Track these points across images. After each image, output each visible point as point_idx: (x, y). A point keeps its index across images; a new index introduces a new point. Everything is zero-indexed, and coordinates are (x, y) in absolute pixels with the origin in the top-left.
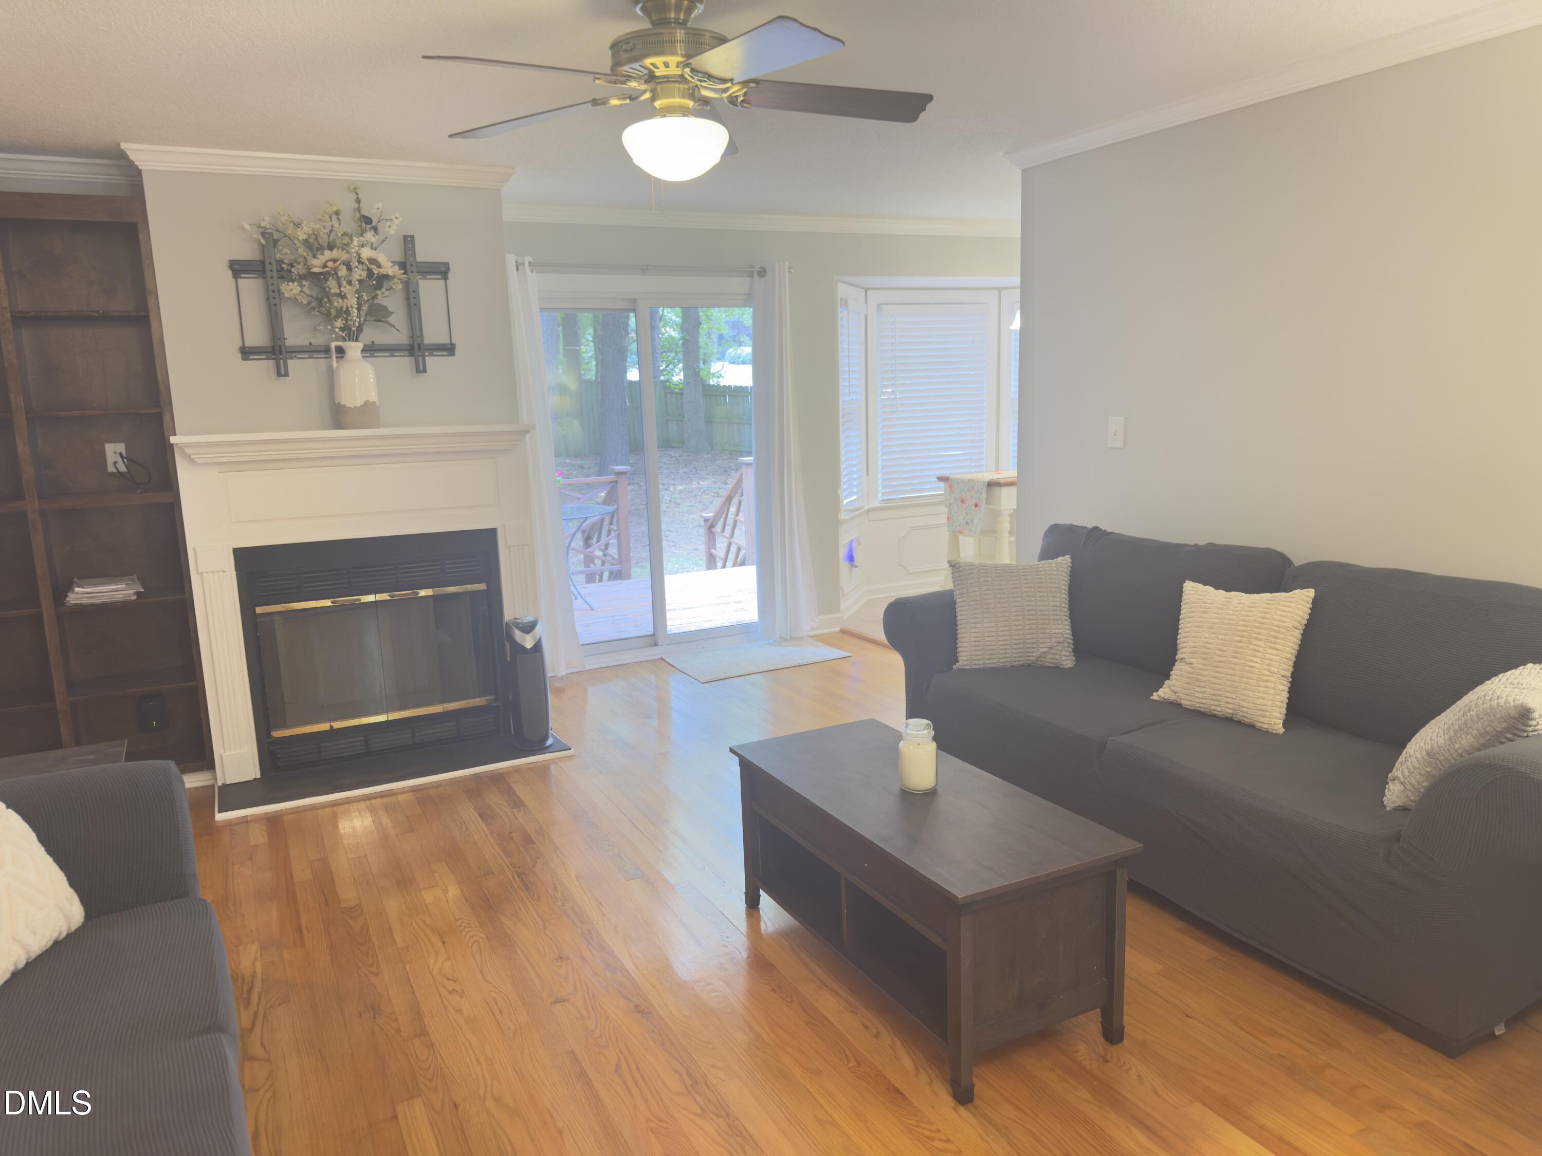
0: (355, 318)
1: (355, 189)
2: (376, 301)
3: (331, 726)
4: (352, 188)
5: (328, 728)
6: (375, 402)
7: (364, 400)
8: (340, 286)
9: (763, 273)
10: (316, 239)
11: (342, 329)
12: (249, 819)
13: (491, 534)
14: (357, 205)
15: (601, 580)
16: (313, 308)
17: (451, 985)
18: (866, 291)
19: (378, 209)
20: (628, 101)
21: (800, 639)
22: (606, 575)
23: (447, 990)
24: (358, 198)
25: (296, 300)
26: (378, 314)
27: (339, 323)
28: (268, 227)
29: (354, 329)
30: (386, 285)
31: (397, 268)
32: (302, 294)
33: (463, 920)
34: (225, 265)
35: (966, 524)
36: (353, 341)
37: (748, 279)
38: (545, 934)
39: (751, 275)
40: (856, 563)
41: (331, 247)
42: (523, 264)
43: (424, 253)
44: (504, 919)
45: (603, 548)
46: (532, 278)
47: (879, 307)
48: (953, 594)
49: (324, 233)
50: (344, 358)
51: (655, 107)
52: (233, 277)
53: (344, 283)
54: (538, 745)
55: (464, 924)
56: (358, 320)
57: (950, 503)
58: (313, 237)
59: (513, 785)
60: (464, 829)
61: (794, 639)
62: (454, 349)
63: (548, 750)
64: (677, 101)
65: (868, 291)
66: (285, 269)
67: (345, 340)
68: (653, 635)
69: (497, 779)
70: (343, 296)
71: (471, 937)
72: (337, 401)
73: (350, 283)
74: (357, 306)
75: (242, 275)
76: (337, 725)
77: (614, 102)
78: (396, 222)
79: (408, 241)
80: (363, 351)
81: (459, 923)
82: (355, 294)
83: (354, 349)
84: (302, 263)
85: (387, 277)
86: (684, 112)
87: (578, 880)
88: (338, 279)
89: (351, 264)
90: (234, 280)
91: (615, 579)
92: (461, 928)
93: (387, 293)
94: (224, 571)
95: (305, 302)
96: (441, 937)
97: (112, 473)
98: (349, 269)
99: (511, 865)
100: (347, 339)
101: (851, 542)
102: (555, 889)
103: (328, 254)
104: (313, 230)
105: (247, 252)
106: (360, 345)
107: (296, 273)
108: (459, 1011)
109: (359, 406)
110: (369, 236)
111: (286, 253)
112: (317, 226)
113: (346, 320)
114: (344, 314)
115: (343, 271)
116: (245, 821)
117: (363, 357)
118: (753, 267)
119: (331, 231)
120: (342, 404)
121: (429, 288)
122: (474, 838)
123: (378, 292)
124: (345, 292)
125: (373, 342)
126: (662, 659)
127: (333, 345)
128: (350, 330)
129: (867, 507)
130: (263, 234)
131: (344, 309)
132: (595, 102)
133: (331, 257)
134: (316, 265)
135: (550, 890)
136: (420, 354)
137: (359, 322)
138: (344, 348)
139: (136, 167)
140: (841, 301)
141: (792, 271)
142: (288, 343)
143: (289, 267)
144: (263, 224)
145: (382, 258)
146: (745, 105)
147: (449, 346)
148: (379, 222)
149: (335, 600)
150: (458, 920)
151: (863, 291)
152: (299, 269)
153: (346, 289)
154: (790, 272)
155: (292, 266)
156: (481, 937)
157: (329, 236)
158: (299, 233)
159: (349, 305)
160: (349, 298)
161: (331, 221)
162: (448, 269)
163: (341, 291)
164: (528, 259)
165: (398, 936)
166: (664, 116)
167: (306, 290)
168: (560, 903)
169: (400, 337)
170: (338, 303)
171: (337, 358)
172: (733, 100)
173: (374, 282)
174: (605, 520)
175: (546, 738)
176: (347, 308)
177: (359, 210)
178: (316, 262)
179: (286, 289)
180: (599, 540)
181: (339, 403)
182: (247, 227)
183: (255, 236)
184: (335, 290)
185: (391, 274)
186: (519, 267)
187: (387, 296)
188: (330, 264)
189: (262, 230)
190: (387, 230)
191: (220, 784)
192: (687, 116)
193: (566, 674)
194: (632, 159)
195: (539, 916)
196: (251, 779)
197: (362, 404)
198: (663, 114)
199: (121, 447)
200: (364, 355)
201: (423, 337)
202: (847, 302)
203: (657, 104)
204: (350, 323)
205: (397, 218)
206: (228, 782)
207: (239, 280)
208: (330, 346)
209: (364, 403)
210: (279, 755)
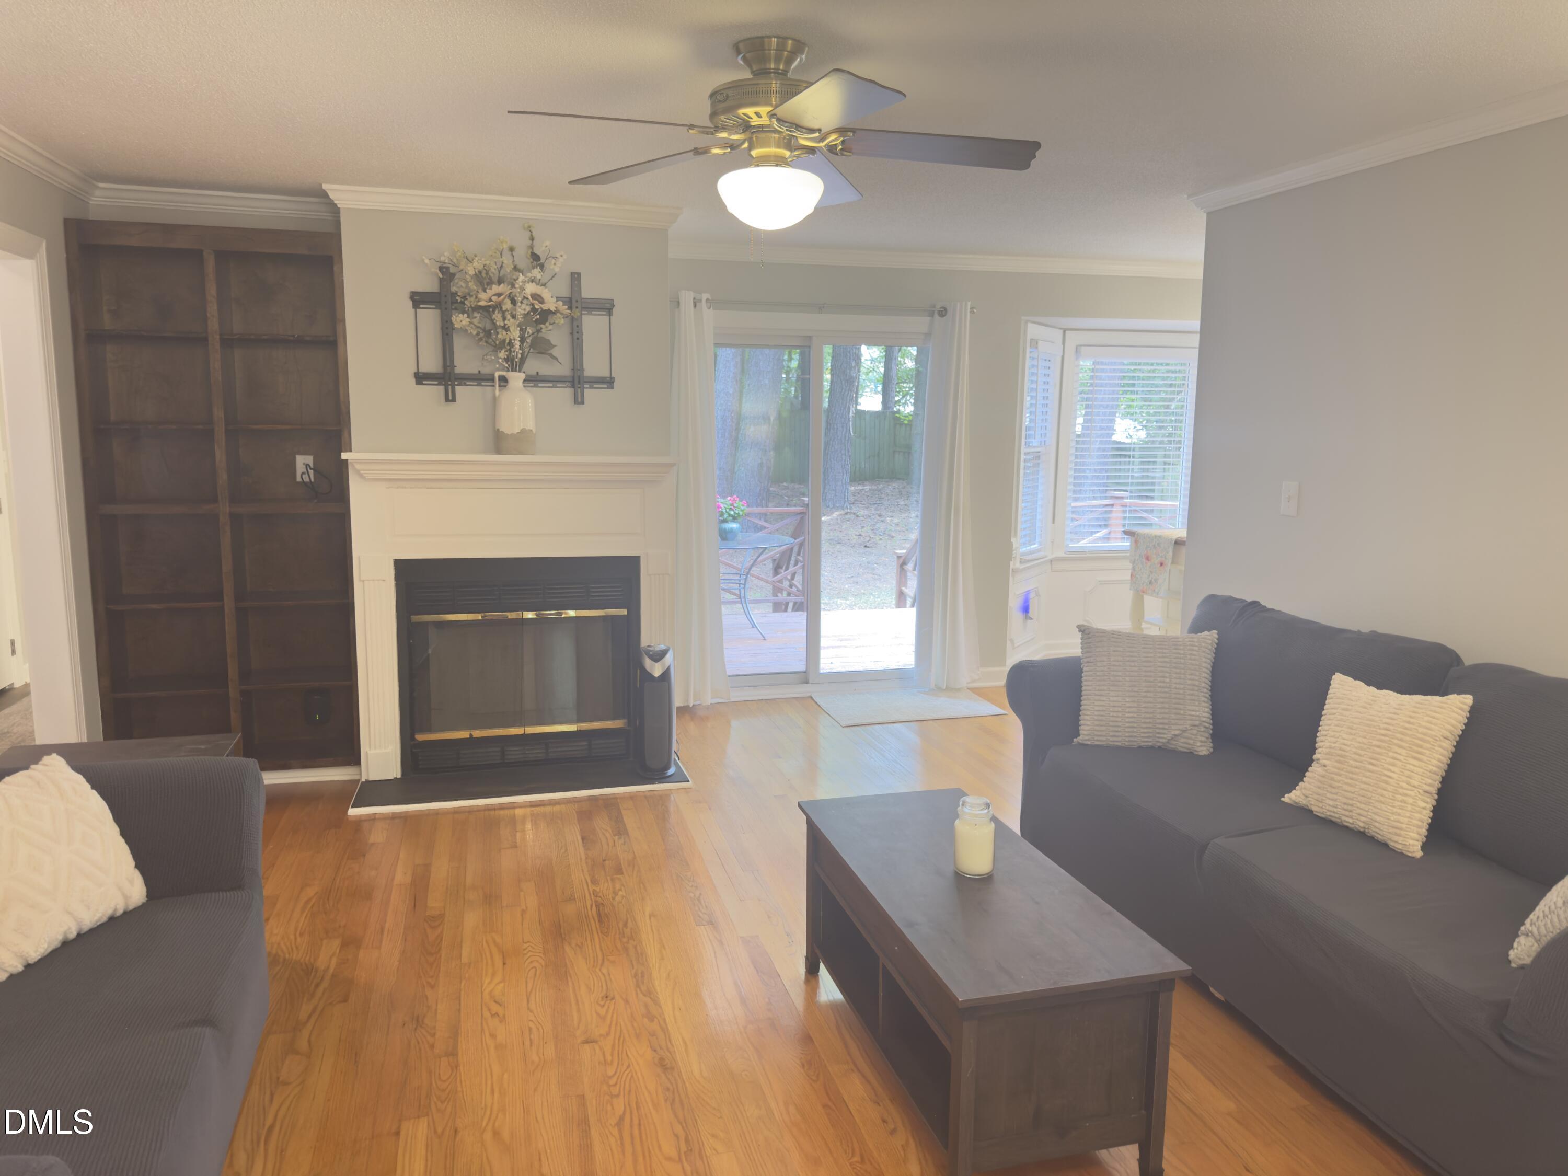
0: (517, 350)
1: (529, 227)
2: (540, 335)
3: (471, 735)
4: (526, 225)
5: (468, 736)
6: (531, 430)
7: (522, 428)
8: (504, 319)
9: (943, 312)
10: (487, 274)
11: (507, 360)
12: (377, 817)
13: (635, 561)
14: (531, 242)
15: (786, 610)
16: (481, 339)
17: (495, 1008)
18: (1064, 332)
19: (546, 247)
20: (729, 150)
21: (959, 690)
22: (791, 606)
23: (491, 1013)
24: (532, 235)
25: (466, 331)
26: (541, 347)
27: (503, 354)
28: (446, 261)
29: (517, 360)
30: (551, 319)
31: (560, 303)
32: (472, 325)
33: (531, 944)
34: (407, 295)
35: (1150, 583)
36: (516, 371)
37: (929, 318)
38: (600, 970)
39: (931, 314)
40: (1031, 614)
41: (500, 281)
42: (700, 301)
43: (589, 291)
44: (567, 948)
45: (789, 577)
46: (708, 314)
47: (1077, 349)
48: (1080, 661)
49: (495, 269)
50: (507, 387)
51: (751, 156)
52: (413, 308)
53: (509, 317)
54: (659, 775)
55: (530, 948)
56: (520, 352)
57: (1135, 560)
58: (484, 271)
59: (623, 812)
60: (563, 851)
61: (950, 690)
62: (613, 382)
63: (668, 779)
64: (772, 150)
65: (1067, 332)
66: (459, 301)
67: (508, 370)
68: (805, 672)
69: (610, 804)
70: (506, 329)
71: (531, 962)
72: (497, 427)
73: (514, 317)
74: (519, 339)
75: (421, 306)
76: (477, 734)
77: (716, 151)
78: (561, 260)
79: (575, 278)
80: (525, 381)
81: (525, 946)
82: (517, 327)
83: (516, 379)
84: (474, 297)
85: (549, 312)
86: (780, 162)
87: (650, 918)
88: (503, 313)
89: (516, 298)
90: (413, 310)
91: (797, 610)
92: (525, 952)
93: (550, 327)
94: (384, 580)
95: (475, 333)
96: (503, 957)
97: (299, 483)
98: (514, 302)
99: (594, 894)
100: (510, 369)
101: (1028, 593)
102: (626, 925)
103: (496, 289)
104: (484, 266)
105: (428, 284)
106: (522, 376)
107: (469, 306)
108: (493, 1036)
109: (515, 433)
110: (536, 273)
111: (462, 287)
112: (488, 262)
113: (510, 351)
114: (507, 345)
115: (507, 305)
116: (373, 818)
117: (524, 386)
118: (934, 307)
119: (502, 267)
120: (501, 430)
121: (592, 324)
122: (569, 862)
123: (542, 326)
124: (509, 325)
125: (537, 373)
126: (811, 697)
127: (497, 375)
128: (512, 360)
129: (1050, 557)
130: (441, 268)
131: (507, 341)
132: (697, 152)
133: (497, 292)
134: (484, 298)
135: (621, 925)
136: (579, 386)
137: (522, 354)
138: (506, 377)
139: (335, 205)
140: (1031, 342)
141: (975, 311)
142: (458, 370)
143: (462, 300)
144: (442, 259)
145: (546, 294)
146: (845, 153)
147: (608, 379)
148: (547, 259)
149: (485, 615)
150: (526, 943)
151: (1061, 331)
152: (471, 302)
153: (510, 322)
154: (972, 312)
155: (464, 298)
156: (541, 964)
157: (499, 272)
158: (469, 268)
159: (512, 338)
160: (512, 331)
161: (502, 257)
162: (613, 306)
163: (505, 325)
164: (705, 296)
165: (465, 952)
166: (758, 166)
167: (476, 321)
168: (625, 940)
169: (562, 369)
170: (502, 335)
171: (499, 386)
172: (832, 149)
173: (538, 316)
174: (794, 549)
175: (667, 767)
176: (510, 340)
177: (532, 247)
178: (483, 296)
179: (456, 320)
180: (787, 569)
181: (498, 430)
182: (427, 261)
183: (433, 270)
184: (500, 323)
185: (553, 309)
186: (697, 304)
187: (550, 330)
188: (494, 298)
189: (439, 264)
190: (552, 267)
191: (363, 780)
192: (781, 166)
193: (711, 704)
194: (726, 207)
195: (601, 950)
196: (392, 778)
197: (519, 431)
198: (757, 163)
199: (309, 460)
200: (526, 385)
201: (583, 370)
202: (1037, 343)
203: (754, 153)
204: (513, 354)
205: (562, 256)
206: (371, 779)
207: (418, 310)
208: (493, 375)
209: (521, 430)
210: (420, 758)
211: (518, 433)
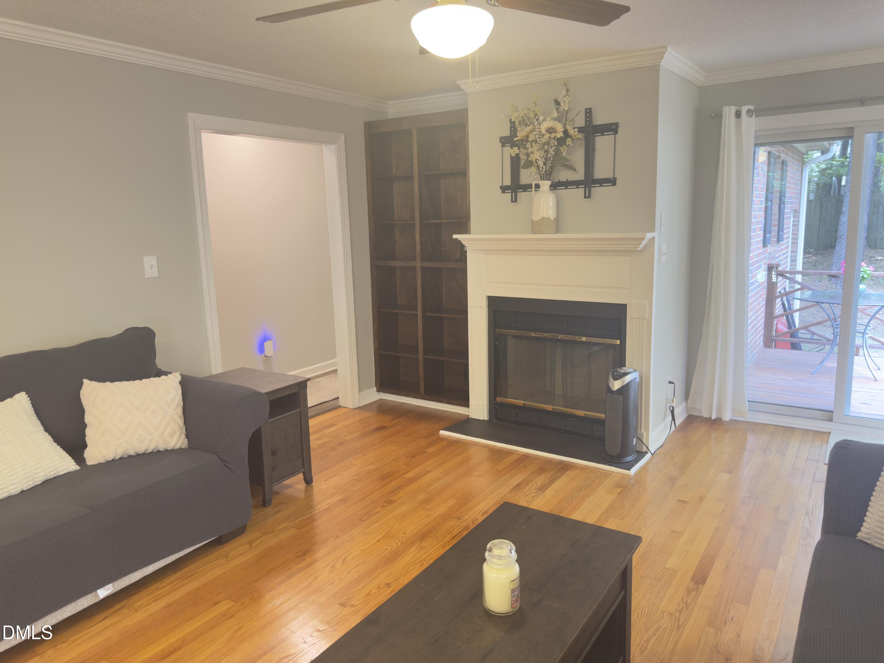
3: (524, 404)
4: (563, 83)
5: (522, 405)
12: (449, 438)
13: (623, 307)
24: (567, 89)
26: (562, 162)
33: (404, 536)
34: (497, 140)
36: (544, 180)
42: (742, 112)
43: (599, 120)
50: (539, 191)
52: (501, 147)
55: (401, 538)
62: (615, 181)
67: (539, 180)
68: (832, 412)
69: (565, 469)
72: (532, 217)
75: (506, 145)
76: (527, 404)
79: (589, 112)
80: (551, 186)
83: (545, 185)
94: (481, 307)
105: (505, 131)
106: (549, 183)
114: (535, 164)
116: (446, 438)
117: (550, 190)
121: (602, 142)
126: (830, 433)
127: (534, 183)
130: (510, 121)
136: (589, 186)
137: (546, 169)
138: (539, 184)
139: (466, 92)
142: (522, 183)
147: (612, 179)
156: (391, 549)
162: (618, 127)
169: (580, 176)
171: (535, 191)
175: (622, 456)
179: (512, 151)
183: (507, 122)
186: (740, 115)
191: (470, 417)
196: (483, 419)
200: (552, 188)
201: (594, 175)
206: (472, 418)
207: (504, 148)
208: (531, 185)
209: (541, 218)
210: (498, 412)
211: (539, 220)
